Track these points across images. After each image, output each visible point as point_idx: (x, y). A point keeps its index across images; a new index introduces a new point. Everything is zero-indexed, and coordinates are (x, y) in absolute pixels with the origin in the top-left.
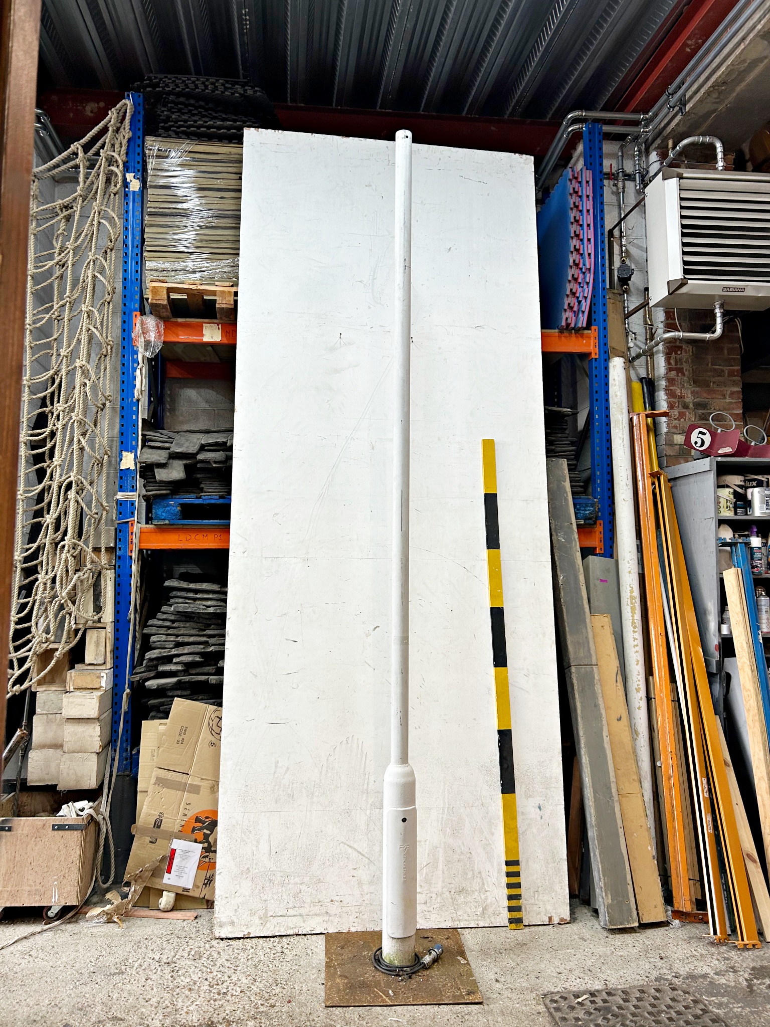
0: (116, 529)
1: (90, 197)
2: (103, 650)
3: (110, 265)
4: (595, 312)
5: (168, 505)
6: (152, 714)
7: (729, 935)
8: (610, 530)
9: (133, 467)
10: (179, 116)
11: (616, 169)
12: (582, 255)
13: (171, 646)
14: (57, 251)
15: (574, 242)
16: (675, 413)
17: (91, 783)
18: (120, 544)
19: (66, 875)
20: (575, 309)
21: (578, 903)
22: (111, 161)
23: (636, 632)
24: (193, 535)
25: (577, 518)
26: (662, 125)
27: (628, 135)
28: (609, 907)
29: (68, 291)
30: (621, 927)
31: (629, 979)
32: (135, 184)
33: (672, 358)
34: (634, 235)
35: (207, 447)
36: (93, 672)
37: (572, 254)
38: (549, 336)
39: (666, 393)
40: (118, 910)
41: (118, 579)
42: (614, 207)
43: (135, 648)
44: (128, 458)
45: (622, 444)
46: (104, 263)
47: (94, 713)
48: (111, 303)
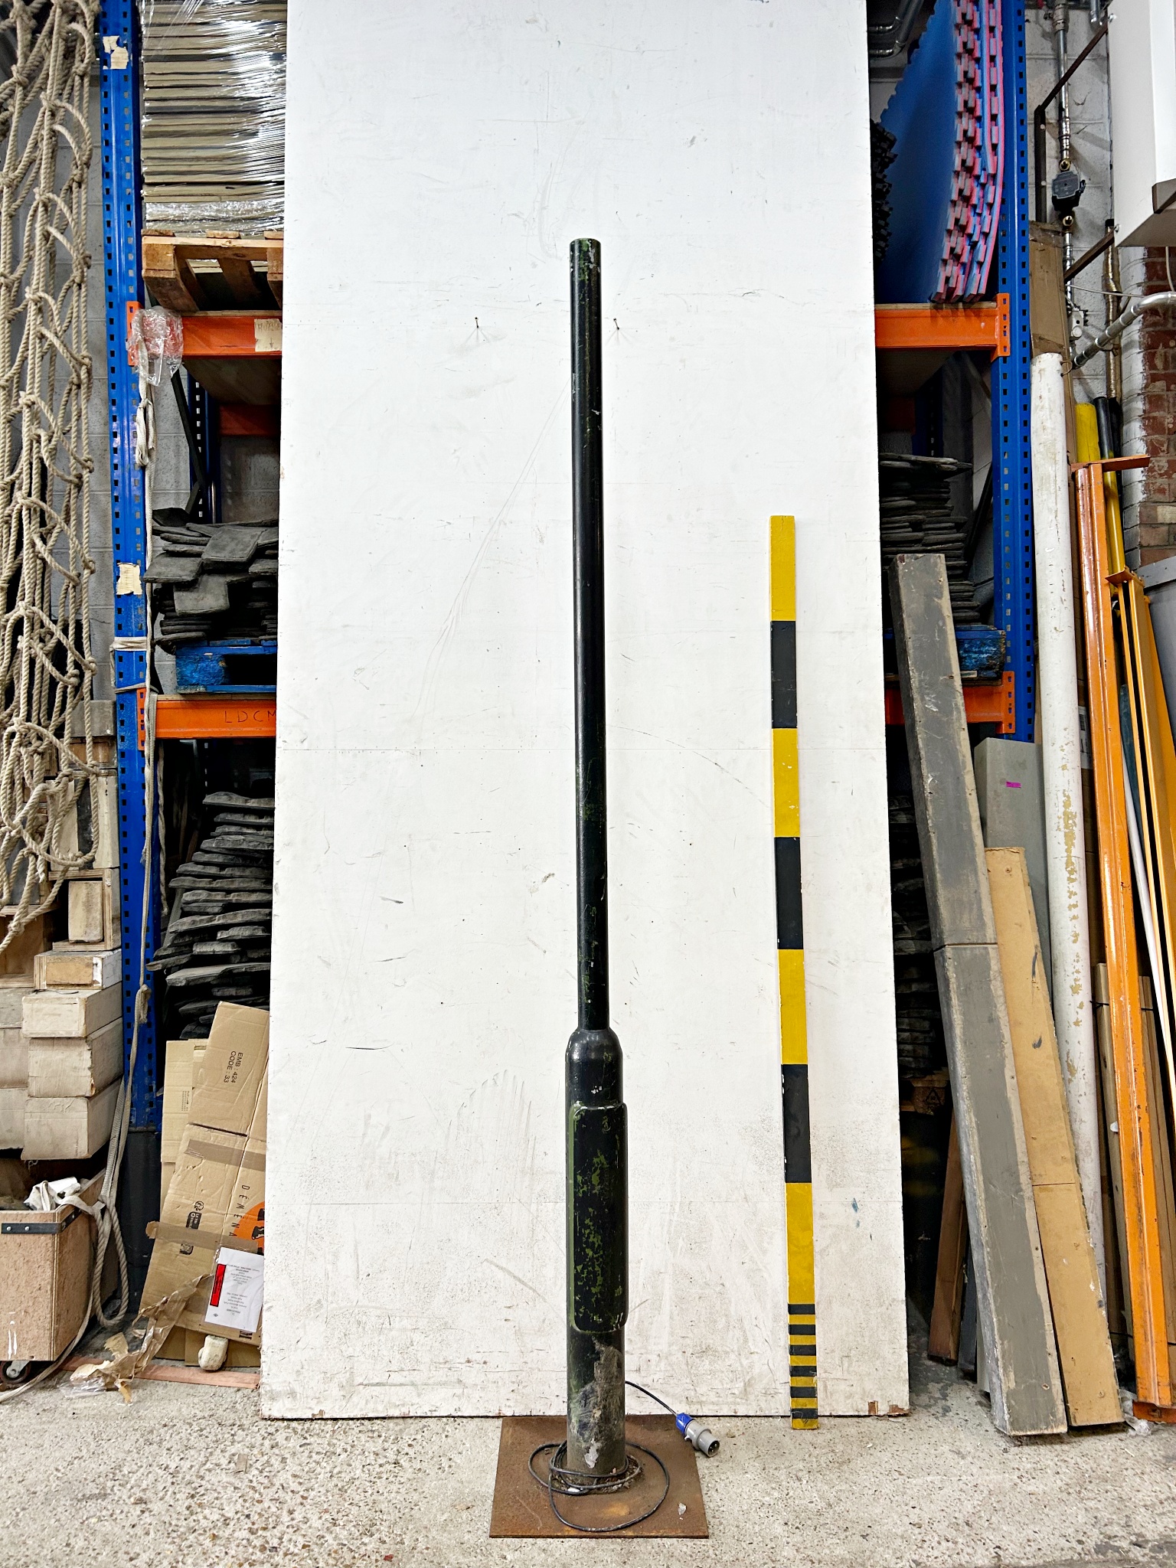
0: (115, 704)
1: (36, 85)
2: (98, 916)
3: (78, 213)
4: (1004, 265)
5: (203, 659)
6: (188, 1028)
8: (1029, 690)
9: (138, 591)
12: (979, 149)
13: (216, 910)
15: (965, 124)
16: (1162, 462)
17: (80, 1148)
18: (123, 730)
19: (30, 1310)
20: (965, 258)
21: (954, 1377)
22: (71, 13)
23: (1073, 880)
24: (251, 713)
25: (962, 668)
28: (1010, 1395)
30: (1033, 1432)
32: (120, 55)
33: (1158, 356)
34: (1087, 116)
35: (269, 551)
36: (81, 956)
37: (960, 148)
38: (913, 316)
39: (1144, 425)
40: (124, 1369)
41: (122, 793)
42: (1045, 59)
43: (160, 914)
44: (129, 575)
45: (1054, 522)
46: (65, 210)
47: (77, 1029)
48: (83, 286)
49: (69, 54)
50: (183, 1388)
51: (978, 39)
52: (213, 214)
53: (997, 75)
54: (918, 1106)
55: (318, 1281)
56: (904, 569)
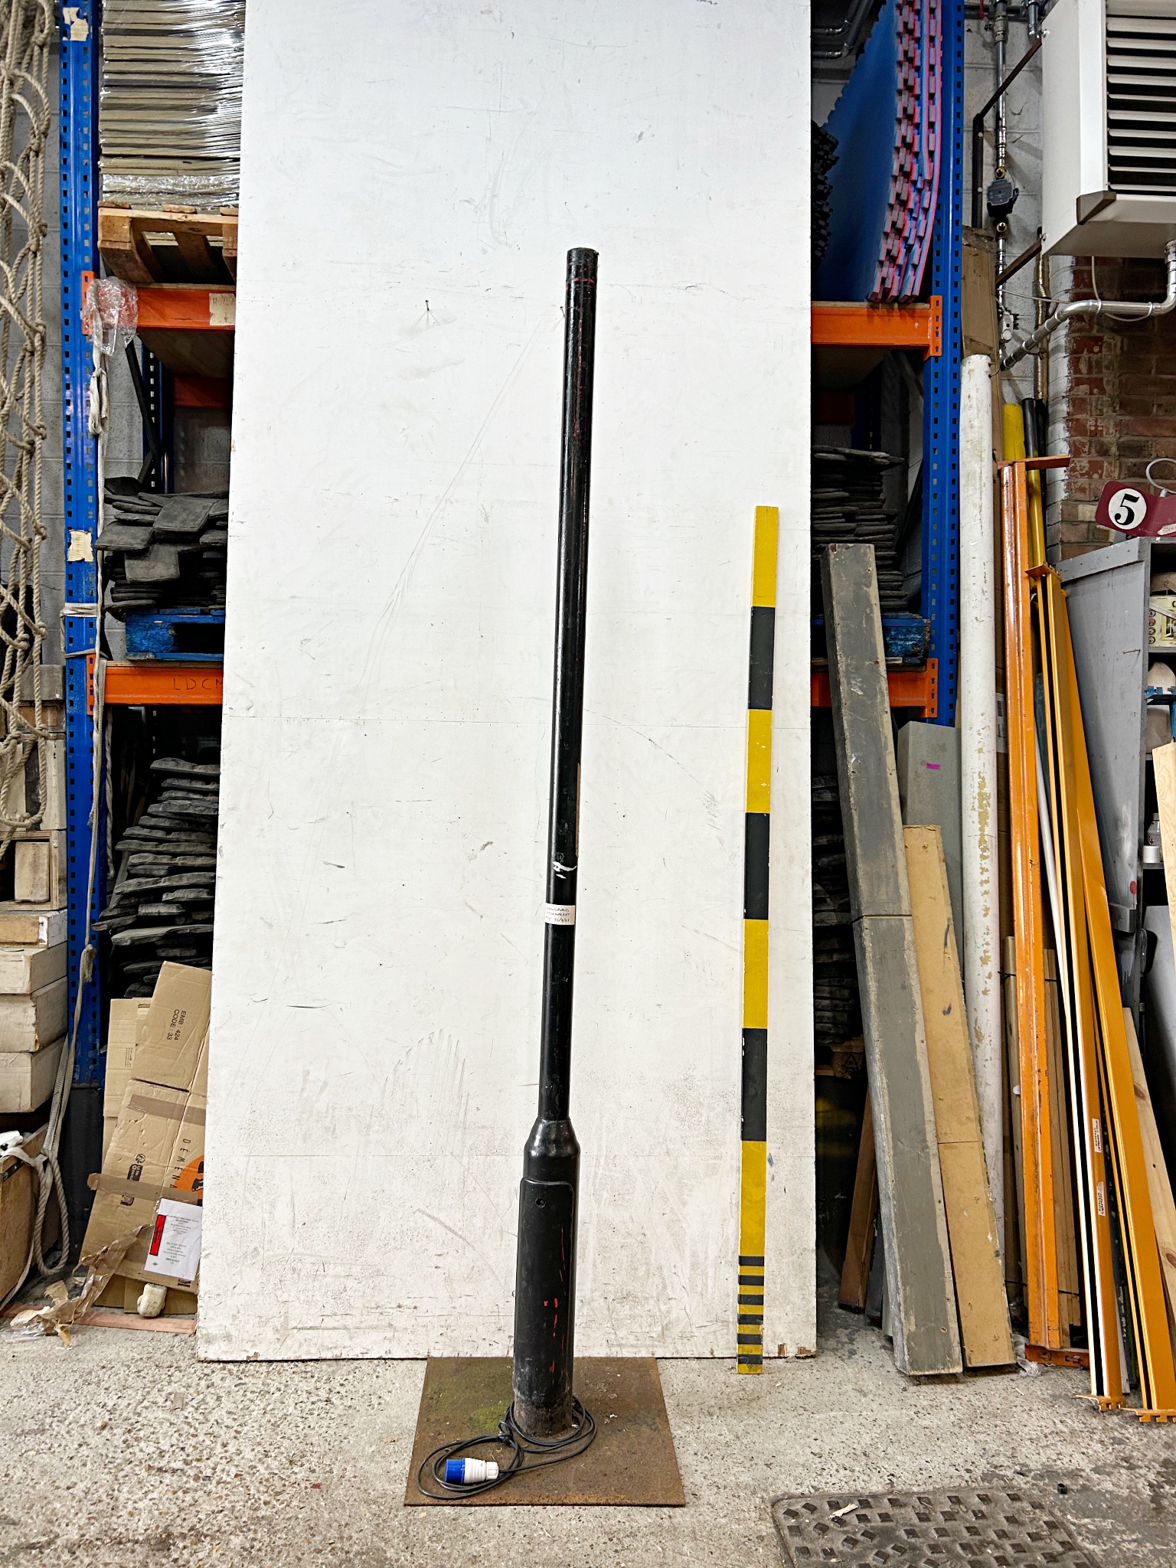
0: (64, 668)
2: (45, 877)
3: (35, 184)
4: (938, 268)
5: (152, 627)
6: (132, 987)
7: (1126, 1395)
8: (952, 677)
9: (89, 558)
12: (916, 154)
13: (162, 873)
15: (904, 130)
17: (24, 1102)
18: (72, 695)
20: (901, 261)
21: (861, 1324)
23: (985, 857)
24: (199, 681)
25: (887, 653)
28: (910, 1337)
30: (931, 1372)
31: (934, 1473)
32: (80, 27)
33: (1082, 360)
34: (1023, 126)
35: (219, 523)
36: (28, 915)
37: (899, 153)
38: (850, 314)
39: (1068, 427)
40: (63, 1315)
41: (70, 756)
42: (986, 69)
43: (106, 876)
44: (81, 542)
45: (978, 517)
46: (22, 179)
47: (22, 985)
48: (38, 254)
49: (28, 23)
50: (121, 1333)
51: (919, 48)
52: (170, 187)
53: (936, 84)
55: (255, 1229)
56: (835, 558)
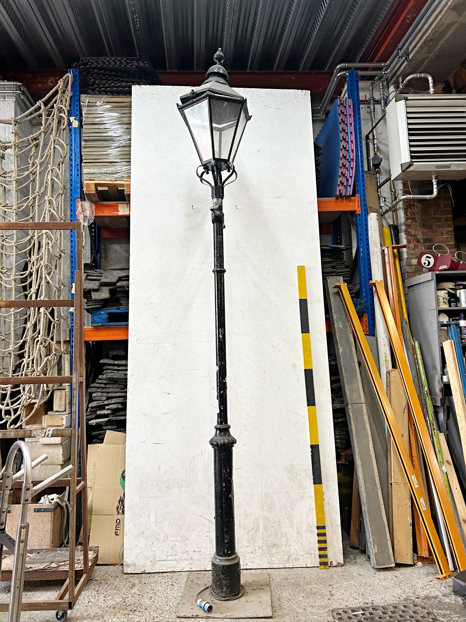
0: (70, 330)
1: (49, 132)
2: (64, 402)
3: (62, 172)
4: (357, 186)
5: (100, 314)
6: (94, 440)
8: (372, 320)
10: (100, 82)
11: (369, 98)
12: (348, 151)
13: (104, 399)
14: (31, 165)
15: (343, 143)
16: (412, 245)
18: (72, 338)
19: (43, 539)
20: (345, 184)
21: (358, 553)
22: (60, 110)
24: (116, 332)
26: (396, 68)
27: (376, 76)
28: (376, 554)
29: (37, 189)
30: (384, 567)
31: (387, 599)
32: (75, 123)
33: (408, 212)
34: (382, 137)
35: (126, 278)
36: (59, 416)
37: (342, 151)
38: (330, 202)
39: (405, 234)
41: (72, 360)
42: (368, 121)
45: (378, 266)
46: (58, 170)
47: (58, 440)
48: (63, 195)
49: (59, 122)
52: (105, 172)
54: (343, 461)
56: (330, 281)
